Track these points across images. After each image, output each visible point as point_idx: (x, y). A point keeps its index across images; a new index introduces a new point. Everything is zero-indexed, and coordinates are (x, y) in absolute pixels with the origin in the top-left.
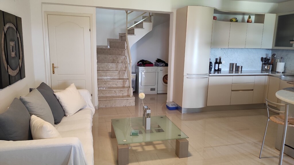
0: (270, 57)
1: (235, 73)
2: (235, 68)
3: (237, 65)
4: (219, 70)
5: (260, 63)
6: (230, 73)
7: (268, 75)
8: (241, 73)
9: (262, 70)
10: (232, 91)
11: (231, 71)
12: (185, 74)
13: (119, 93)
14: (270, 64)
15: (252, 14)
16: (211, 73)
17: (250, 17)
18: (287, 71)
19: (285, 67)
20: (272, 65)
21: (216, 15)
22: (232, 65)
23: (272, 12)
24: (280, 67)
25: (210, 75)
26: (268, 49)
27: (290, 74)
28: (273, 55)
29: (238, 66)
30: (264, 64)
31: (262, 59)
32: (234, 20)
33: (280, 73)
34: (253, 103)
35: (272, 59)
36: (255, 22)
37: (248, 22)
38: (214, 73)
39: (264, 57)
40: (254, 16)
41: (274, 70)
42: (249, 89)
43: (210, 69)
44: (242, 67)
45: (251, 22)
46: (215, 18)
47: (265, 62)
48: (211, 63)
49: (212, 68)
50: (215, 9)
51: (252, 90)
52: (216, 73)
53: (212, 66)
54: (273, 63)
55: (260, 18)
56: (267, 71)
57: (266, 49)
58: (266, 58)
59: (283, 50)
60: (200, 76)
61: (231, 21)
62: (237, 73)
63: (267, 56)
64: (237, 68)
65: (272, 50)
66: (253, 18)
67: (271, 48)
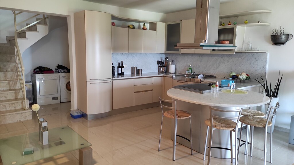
0: (164, 60)
1: (136, 76)
2: (136, 72)
3: (138, 68)
4: (122, 74)
5: (157, 66)
6: (132, 76)
7: (163, 76)
8: (142, 75)
9: (158, 72)
10: (135, 92)
11: (133, 74)
12: (88, 79)
13: (10, 107)
14: (164, 67)
15: (147, 22)
16: (114, 77)
17: (144, 25)
18: (177, 72)
19: (176, 69)
20: (166, 67)
21: (114, 21)
22: (133, 69)
23: (162, 21)
24: (172, 68)
25: (113, 79)
26: (162, 53)
27: (179, 74)
28: (166, 58)
29: (139, 70)
30: (160, 66)
31: (158, 61)
32: (131, 27)
33: (172, 73)
34: (153, 102)
35: (166, 62)
36: (149, 30)
37: (143, 29)
38: (118, 77)
39: (160, 60)
40: (148, 24)
41: (167, 71)
42: (149, 90)
43: (113, 73)
44: (142, 70)
45: (146, 29)
46: (113, 24)
47: (160, 64)
48: (113, 68)
49: (115, 72)
50: (113, 15)
51: (152, 90)
52: (120, 77)
53: (115, 70)
54: (166, 65)
55: (153, 26)
56: (162, 72)
57: (161, 53)
58: (161, 61)
59: (173, 54)
60: (104, 81)
61: (129, 27)
62: (139, 76)
63: (161, 60)
64: (138, 71)
65: (165, 54)
66: (147, 26)
67: (164, 52)
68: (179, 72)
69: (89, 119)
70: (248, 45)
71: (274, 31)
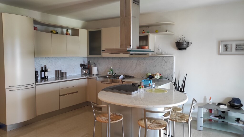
0: (87, 63)
1: (61, 79)
2: (60, 75)
3: (62, 72)
4: (46, 78)
5: (80, 69)
6: (56, 80)
7: (87, 78)
8: (66, 79)
9: (82, 74)
10: (60, 96)
11: (57, 77)
12: (7, 86)
14: (87, 69)
15: (69, 28)
16: (37, 82)
17: (67, 31)
18: (100, 73)
19: (98, 71)
20: (89, 69)
21: (36, 26)
22: (57, 72)
23: (84, 28)
24: (95, 70)
25: (37, 84)
26: (85, 57)
27: (102, 76)
28: (89, 62)
29: (63, 73)
30: (83, 69)
31: (81, 64)
32: (54, 32)
33: (95, 75)
34: (79, 103)
35: (89, 65)
36: (72, 35)
37: (67, 34)
38: (41, 82)
39: (83, 63)
40: (71, 30)
41: (90, 73)
42: (74, 92)
43: (36, 78)
44: (66, 73)
45: (69, 35)
46: (35, 28)
47: (83, 67)
48: (36, 72)
49: (38, 77)
50: (35, 20)
51: (77, 92)
52: (43, 81)
53: (38, 75)
54: (89, 68)
55: (76, 32)
56: (85, 74)
57: (83, 57)
58: (84, 64)
59: (95, 58)
60: (26, 87)
61: (52, 32)
62: (63, 79)
63: (84, 63)
64: (62, 74)
65: (87, 57)
66: (70, 31)
67: (87, 56)
68: (101, 74)
69: (8, 130)
70: (159, 50)
71: (178, 39)
